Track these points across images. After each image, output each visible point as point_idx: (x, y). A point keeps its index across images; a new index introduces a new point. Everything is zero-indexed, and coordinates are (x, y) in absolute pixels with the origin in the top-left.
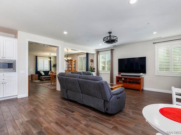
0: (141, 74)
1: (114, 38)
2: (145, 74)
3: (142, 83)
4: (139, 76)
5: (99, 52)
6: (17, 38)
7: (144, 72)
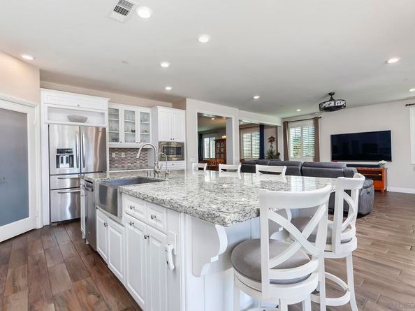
0: (383, 162)
1: (342, 104)
2: (389, 163)
3: (384, 179)
4: (378, 166)
5: (287, 122)
6: (185, 109)
7: (389, 159)
